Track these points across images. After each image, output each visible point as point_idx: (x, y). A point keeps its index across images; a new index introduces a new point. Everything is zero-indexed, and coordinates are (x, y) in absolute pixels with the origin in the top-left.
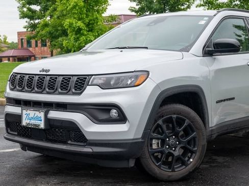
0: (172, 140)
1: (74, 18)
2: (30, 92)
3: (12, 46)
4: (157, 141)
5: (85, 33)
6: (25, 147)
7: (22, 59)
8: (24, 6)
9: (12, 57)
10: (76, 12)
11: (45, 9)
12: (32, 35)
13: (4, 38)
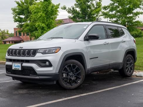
0: (71, 74)
1: (41, 22)
2: (15, 56)
3: (11, 35)
4: (65, 74)
5: (46, 29)
6: (14, 78)
7: (16, 42)
8: (16, 16)
9: (11, 41)
10: (41, 19)
11: (27, 17)
12: (20, 30)
13: (7, 31)
